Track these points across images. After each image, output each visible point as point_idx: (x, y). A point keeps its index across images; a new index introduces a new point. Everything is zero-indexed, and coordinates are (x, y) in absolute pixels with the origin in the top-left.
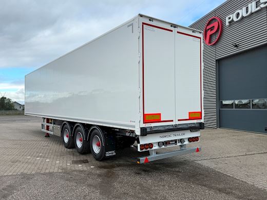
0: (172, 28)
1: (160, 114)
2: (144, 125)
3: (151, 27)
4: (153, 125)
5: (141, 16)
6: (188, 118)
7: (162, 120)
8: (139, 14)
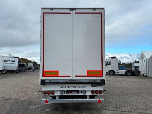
0: (71, 12)
1: (58, 71)
2: (43, 78)
3: (51, 14)
4: (51, 78)
5: (43, 9)
6: (86, 75)
7: (59, 75)
8: (42, 8)
